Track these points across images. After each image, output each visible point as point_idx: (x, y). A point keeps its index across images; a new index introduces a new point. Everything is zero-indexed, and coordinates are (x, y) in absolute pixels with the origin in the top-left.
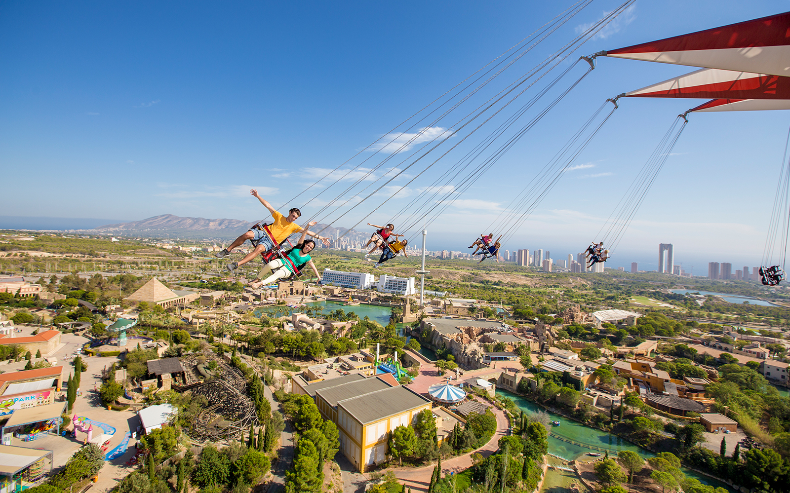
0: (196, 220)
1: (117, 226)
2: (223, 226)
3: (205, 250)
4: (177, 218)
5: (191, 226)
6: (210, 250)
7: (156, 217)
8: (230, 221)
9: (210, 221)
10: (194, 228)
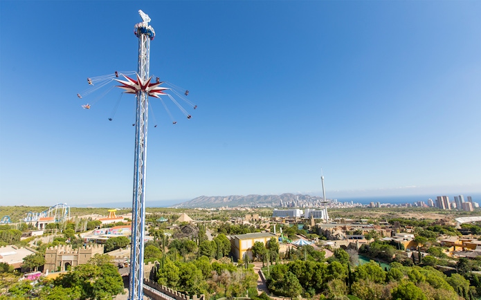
0: (217, 198)
1: (180, 204)
2: (231, 200)
3: (218, 210)
4: (207, 197)
5: (215, 201)
6: (220, 209)
7: (197, 198)
8: (234, 197)
9: (224, 197)
10: (216, 202)
